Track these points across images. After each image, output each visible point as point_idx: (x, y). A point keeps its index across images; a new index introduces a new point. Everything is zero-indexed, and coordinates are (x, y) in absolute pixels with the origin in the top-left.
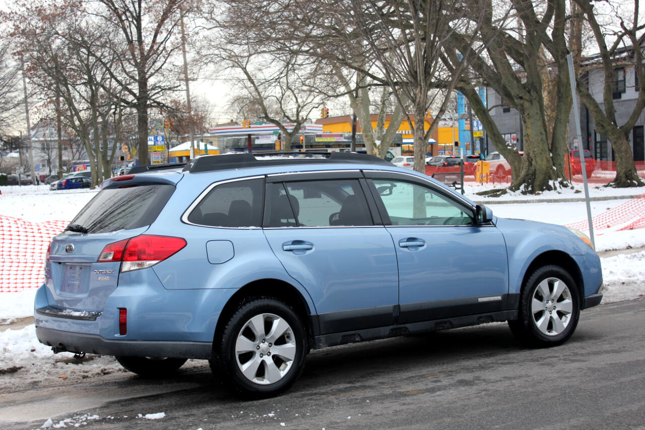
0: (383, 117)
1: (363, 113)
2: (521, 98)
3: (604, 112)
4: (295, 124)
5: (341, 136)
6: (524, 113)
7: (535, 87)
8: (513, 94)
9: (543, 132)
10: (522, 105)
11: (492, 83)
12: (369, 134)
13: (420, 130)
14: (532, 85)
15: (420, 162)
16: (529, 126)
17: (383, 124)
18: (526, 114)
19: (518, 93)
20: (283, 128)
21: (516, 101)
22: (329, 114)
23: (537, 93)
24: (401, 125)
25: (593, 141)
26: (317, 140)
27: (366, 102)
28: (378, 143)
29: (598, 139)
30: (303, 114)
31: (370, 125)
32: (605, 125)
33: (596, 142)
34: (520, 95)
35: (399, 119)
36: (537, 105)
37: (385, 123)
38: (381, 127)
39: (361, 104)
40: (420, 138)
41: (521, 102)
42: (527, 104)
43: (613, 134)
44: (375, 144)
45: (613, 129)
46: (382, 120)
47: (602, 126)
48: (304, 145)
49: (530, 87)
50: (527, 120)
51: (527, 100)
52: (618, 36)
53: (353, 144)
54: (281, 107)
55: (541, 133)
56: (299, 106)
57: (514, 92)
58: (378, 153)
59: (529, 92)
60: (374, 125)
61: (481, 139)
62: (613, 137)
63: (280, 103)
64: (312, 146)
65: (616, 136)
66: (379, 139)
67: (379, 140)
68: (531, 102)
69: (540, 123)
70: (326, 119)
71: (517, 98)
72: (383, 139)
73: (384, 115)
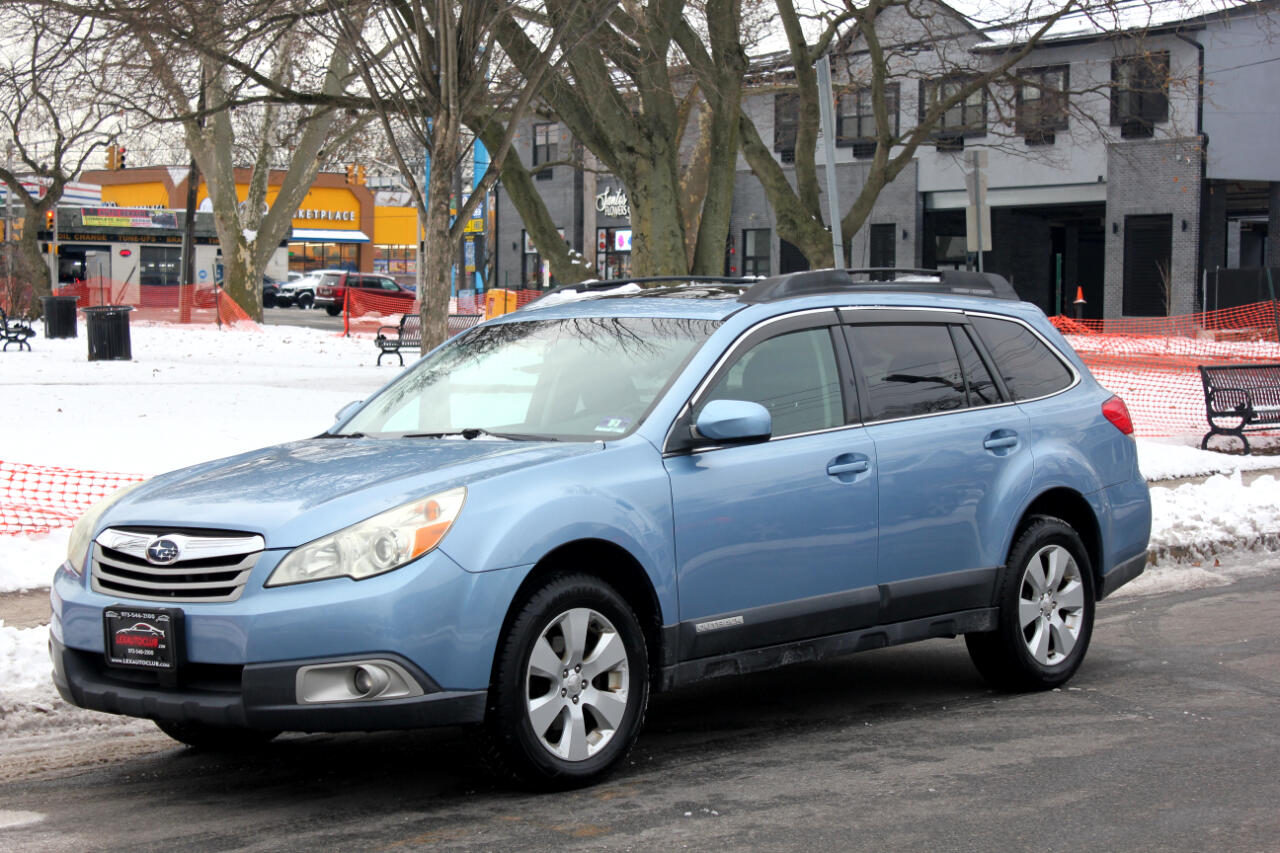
0: (263, 175)
1: (215, 163)
2: (631, 150)
3: (796, 191)
4: (51, 181)
5: (146, 214)
6: (635, 185)
7: (664, 126)
8: (612, 140)
9: (678, 232)
10: (633, 168)
11: (564, 113)
12: (231, 214)
13: (442, 214)
14: (657, 120)
15: (437, 289)
16: (647, 215)
17: (264, 193)
18: (641, 187)
19: (623, 138)
20: (19, 188)
21: (618, 155)
22: (126, 162)
23: (667, 139)
24: (307, 197)
25: (739, 256)
26: (86, 221)
27: (225, 137)
28: (250, 235)
29: (750, 252)
30: (70, 159)
31: (233, 192)
32: (797, 221)
33: (745, 258)
34: (630, 143)
35: (304, 182)
36: (667, 167)
37: (267, 189)
38: (258, 199)
39: (213, 142)
40: (441, 233)
41: (631, 158)
42: (643, 165)
43: (815, 242)
44: (243, 239)
45: (815, 231)
46: (260, 182)
47: (793, 223)
48: (55, 231)
49: (651, 125)
50: (642, 201)
51: (643, 156)
52: (828, 19)
53: (189, 236)
54: (16, 138)
55: (673, 234)
56: (61, 138)
57: (614, 136)
58: (248, 260)
59: (649, 137)
60: (243, 195)
61: (478, 239)
62: (814, 249)
63: (15, 127)
64: (72, 236)
65: (821, 247)
66: (252, 226)
67: (252, 229)
68: (653, 160)
69: (669, 211)
70: (118, 173)
71: (621, 152)
72: (262, 227)
73: (267, 172)
